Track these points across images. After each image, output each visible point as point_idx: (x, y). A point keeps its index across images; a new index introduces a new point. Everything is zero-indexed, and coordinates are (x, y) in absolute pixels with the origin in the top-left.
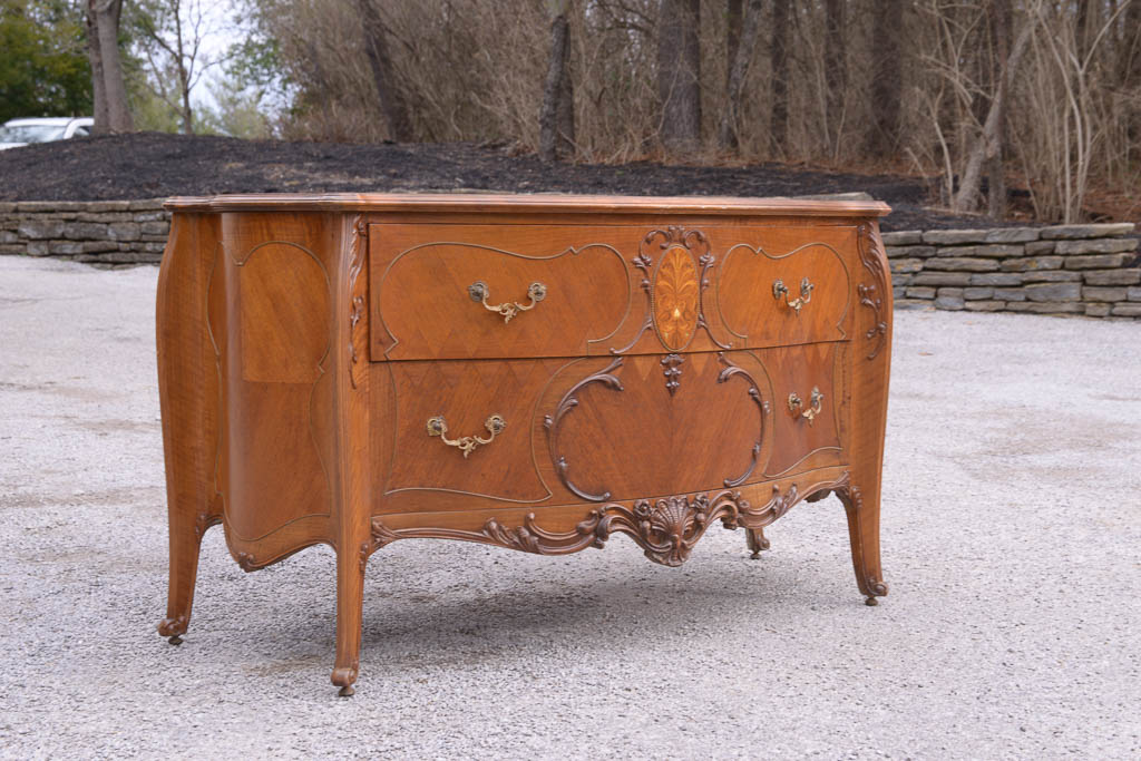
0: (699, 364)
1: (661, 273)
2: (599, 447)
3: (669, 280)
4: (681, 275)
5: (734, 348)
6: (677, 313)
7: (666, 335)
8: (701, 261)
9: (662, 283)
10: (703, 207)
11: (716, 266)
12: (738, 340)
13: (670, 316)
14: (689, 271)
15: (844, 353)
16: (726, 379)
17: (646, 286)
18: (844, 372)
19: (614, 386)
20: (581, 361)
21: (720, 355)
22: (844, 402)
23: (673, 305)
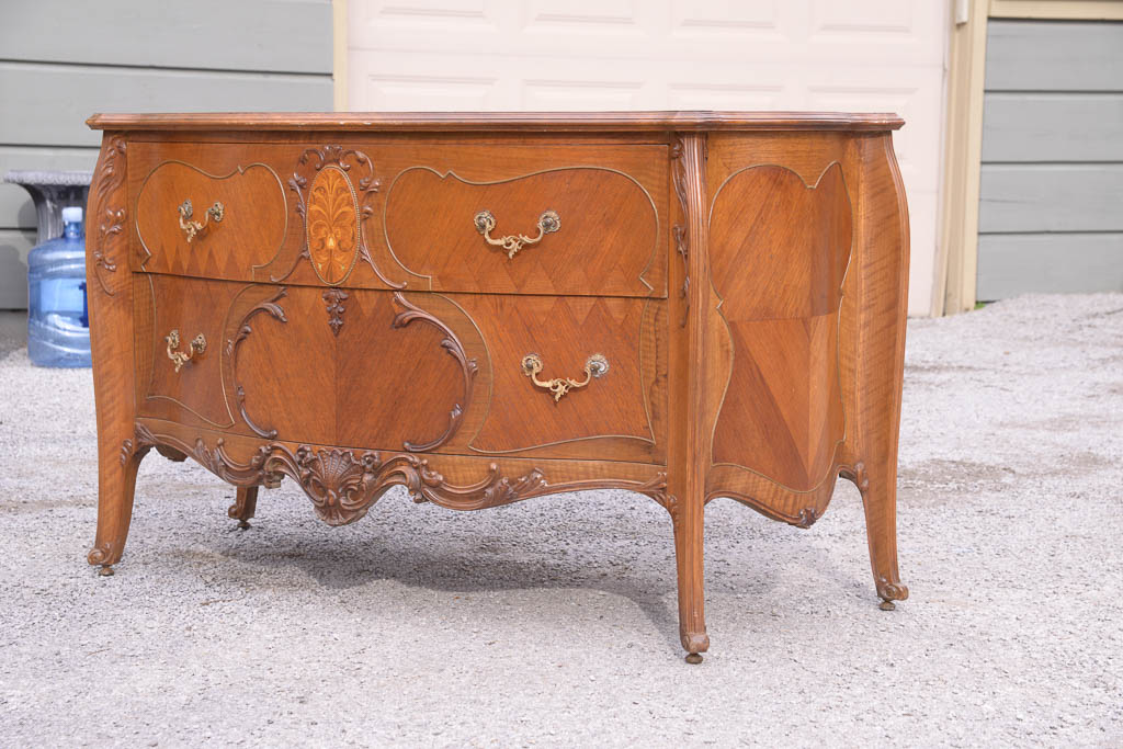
0: (368, 304)
1: (313, 197)
2: (268, 381)
3: (323, 206)
4: (335, 200)
5: (408, 288)
6: (331, 243)
7: (320, 266)
8: (361, 185)
9: (314, 208)
10: (342, 123)
11: (382, 190)
12: (416, 280)
13: (324, 245)
14: (345, 195)
15: (657, 314)
16: (403, 325)
17: (300, 210)
18: (657, 340)
19: (276, 317)
20: (254, 287)
21: (395, 296)
22: (657, 381)
23: (326, 234)
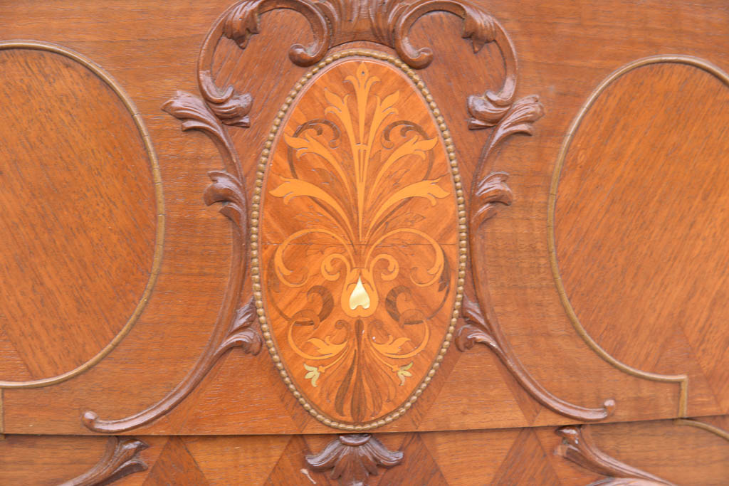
0: (472, 471)
1: (289, 152)
3: (326, 178)
5: (623, 415)
6: (360, 297)
7: (313, 374)
8: (473, 114)
9: (292, 189)
12: (646, 391)
13: (329, 306)
14: (415, 147)
17: (225, 197)
23: (342, 270)
